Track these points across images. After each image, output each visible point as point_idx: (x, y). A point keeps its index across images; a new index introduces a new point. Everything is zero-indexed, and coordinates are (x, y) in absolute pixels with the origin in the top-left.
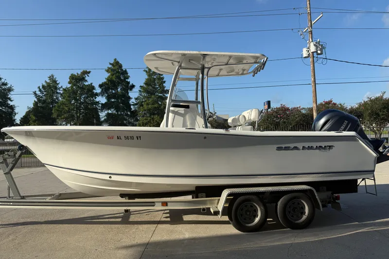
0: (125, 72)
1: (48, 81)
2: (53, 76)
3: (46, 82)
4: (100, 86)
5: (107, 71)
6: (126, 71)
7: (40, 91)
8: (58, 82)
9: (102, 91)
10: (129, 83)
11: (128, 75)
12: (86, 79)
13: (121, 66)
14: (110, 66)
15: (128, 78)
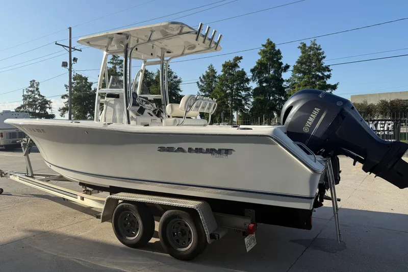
0: (279, 52)
1: (208, 71)
2: (212, 66)
3: (206, 72)
4: (252, 71)
5: (260, 54)
6: (279, 50)
7: (201, 80)
8: (216, 71)
9: (253, 76)
10: (281, 64)
11: (282, 55)
12: (239, 64)
13: (273, 47)
14: (263, 48)
15: (280, 59)
